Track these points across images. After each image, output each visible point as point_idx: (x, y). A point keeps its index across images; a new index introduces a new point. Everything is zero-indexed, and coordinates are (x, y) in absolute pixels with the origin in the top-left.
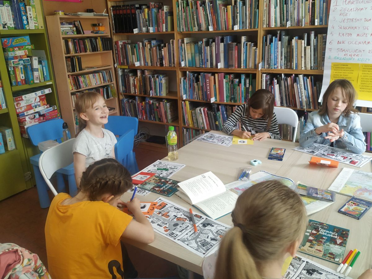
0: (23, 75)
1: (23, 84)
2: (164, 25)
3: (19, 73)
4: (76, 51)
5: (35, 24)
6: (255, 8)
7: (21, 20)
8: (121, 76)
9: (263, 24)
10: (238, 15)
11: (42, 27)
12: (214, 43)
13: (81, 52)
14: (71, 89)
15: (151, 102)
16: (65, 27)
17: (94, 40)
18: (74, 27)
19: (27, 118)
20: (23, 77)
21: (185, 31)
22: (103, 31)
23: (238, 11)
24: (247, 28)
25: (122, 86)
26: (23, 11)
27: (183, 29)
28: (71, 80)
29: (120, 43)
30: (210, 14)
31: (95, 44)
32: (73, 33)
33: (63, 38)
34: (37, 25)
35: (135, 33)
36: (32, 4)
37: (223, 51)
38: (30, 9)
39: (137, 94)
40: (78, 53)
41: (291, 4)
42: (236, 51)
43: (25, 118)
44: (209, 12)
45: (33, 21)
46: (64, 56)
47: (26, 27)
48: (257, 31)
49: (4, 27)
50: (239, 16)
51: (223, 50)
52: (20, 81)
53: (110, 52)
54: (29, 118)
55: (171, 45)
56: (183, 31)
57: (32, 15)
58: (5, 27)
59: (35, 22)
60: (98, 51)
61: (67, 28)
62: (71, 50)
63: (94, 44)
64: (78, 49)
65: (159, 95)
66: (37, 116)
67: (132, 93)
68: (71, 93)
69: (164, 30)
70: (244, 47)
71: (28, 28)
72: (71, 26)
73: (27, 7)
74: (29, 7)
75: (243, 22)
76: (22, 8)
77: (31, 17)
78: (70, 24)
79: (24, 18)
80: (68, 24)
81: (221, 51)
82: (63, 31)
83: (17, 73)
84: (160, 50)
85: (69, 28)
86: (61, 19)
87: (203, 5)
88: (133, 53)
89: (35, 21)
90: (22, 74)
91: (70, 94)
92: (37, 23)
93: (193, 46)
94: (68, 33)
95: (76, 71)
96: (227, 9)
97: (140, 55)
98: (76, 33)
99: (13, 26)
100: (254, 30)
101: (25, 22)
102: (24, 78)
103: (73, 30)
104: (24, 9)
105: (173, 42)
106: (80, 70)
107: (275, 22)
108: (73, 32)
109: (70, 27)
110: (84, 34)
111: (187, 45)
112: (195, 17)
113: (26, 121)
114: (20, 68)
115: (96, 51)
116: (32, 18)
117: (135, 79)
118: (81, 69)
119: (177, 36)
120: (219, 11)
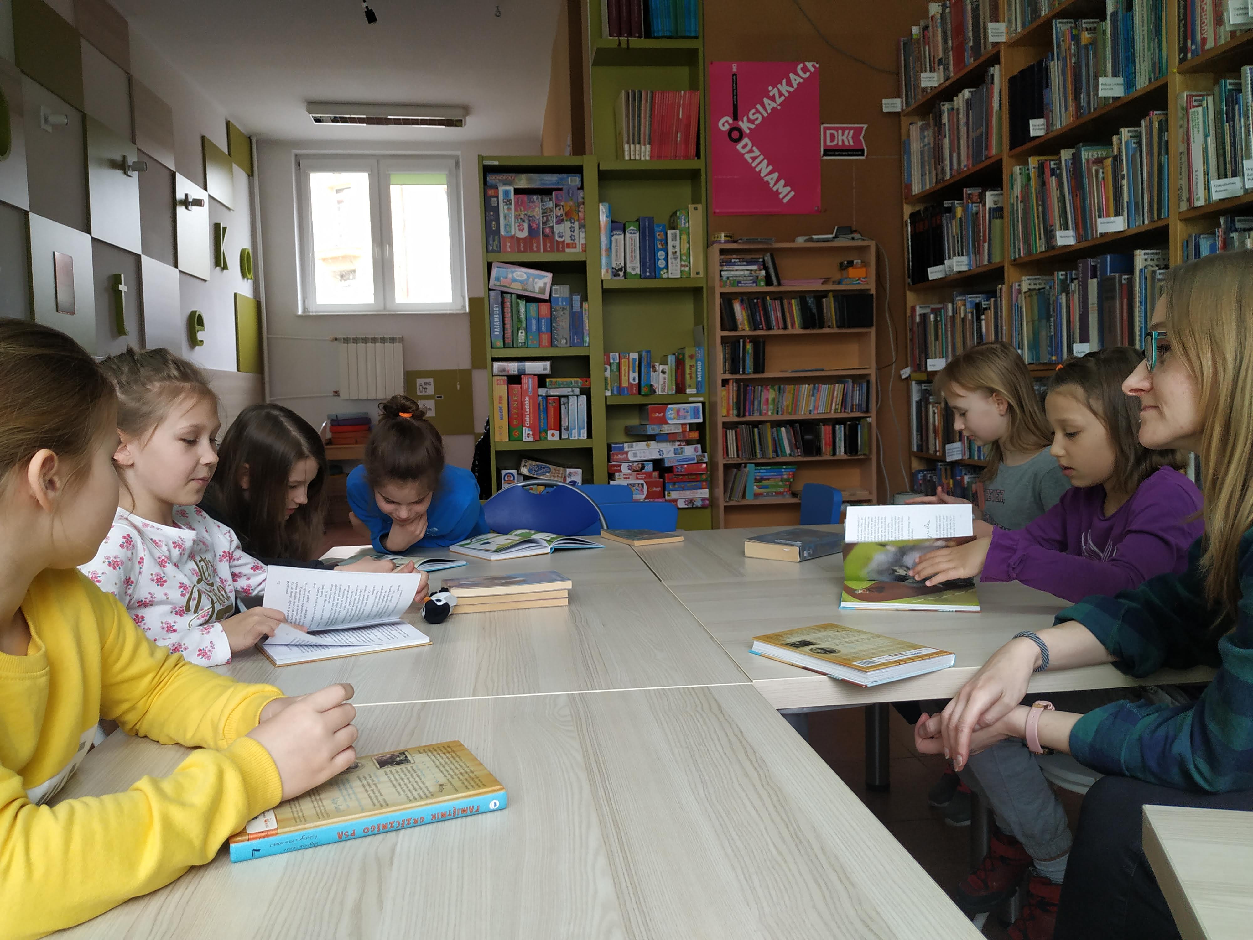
0: (636, 375)
1: (633, 394)
2: (986, 245)
3: (627, 371)
4: (755, 326)
5: (683, 269)
6: (1160, 154)
7: (654, 259)
8: (917, 402)
9: (1180, 200)
10: (1125, 182)
11: (698, 273)
12: (1076, 282)
13: (769, 328)
14: (724, 412)
15: (967, 479)
16: (737, 270)
17: (810, 301)
18: (761, 270)
19: (624, 468)
20: (634, 379)
21: (1022, 255)
22: (859, 279)
23: (1125, 172)
24: (1146, 222)
25: (917, 431)
26: (661, 241)
27: (1019, 250)
28: (731, 391)
29: (919, 311)
30: (1069, 193)
31: (814, 310)
32: (754, 282)
33: (722, 295)
34: (687, 269)
35: (931, 277)
36: (683, 226)
37: (1096, 305)
38: (674, 239)
39: (938, 454)
40: (763, 329)
41: (1240, 116)
42: (1125, 301)
43: (620, 466)
44: (1069, 189)
45: (679, 260)
46: (720, 333)
47: (662, 273)
48: (1167, 226)
49: (616, 275)
50: (1125, 188)
51: (1096, 301)
52: (627, 388)
53: (870, 332)
54: (630, 468)
55: (999, 299)
56: (1019, 254)
57: (678, 249)
58: (619, 275)
59: (683, 263)
60: (822, 326)
61: (742, 273)
62: (739, 322)
63: (811, 310)
64: (761, 319)
65: (976, 458)
66: (649, 467)
67: (931, 452)
68: (724, 423)
69: (986, 262)
70: (1140, 287)
71: (665, 276)
72: (755, 267)
73: (670, 232)
74: (673, 231)
75: (1137, 204)
76: (659, 235)
77: (676, 252)
78: (749, 263)
79: (661, 254)
80: (745, 263)
81: (1090, 306)
82: (728, 278)
83: (624, 368)
84: (979, 320)
85: (748, 272)
86: (722, 252)
87: (1058, 172)
88: (937, 338)
89: (684, 261)
90: (634, 372)
91: (720, 426)
92: (687, 266)
93: (1035, 298)
94: (739, 282)
95: (744, 373)
96: (1103, 173)
97: (947, 338)
98: (762, 283)
99: (638, 271)
100: (1160, 224)
101: (661, 264)
102: (637, 381)
103: (757, 277)
104: (664, 237)
105: (1001, 289)
106: (756, 371)
107: (1205, 189)
108: (756, 281)
109: (751, 270)
110: (779, 284)
111: (1025, 297)
112: (1040, 208)
113: (620, 471)
114: (631, 360)
115: (813, 327)
116: (678, 254)
117: (936, 411)
118: (759, 367)
119: (1010, 273)
120: (1086, 181)
